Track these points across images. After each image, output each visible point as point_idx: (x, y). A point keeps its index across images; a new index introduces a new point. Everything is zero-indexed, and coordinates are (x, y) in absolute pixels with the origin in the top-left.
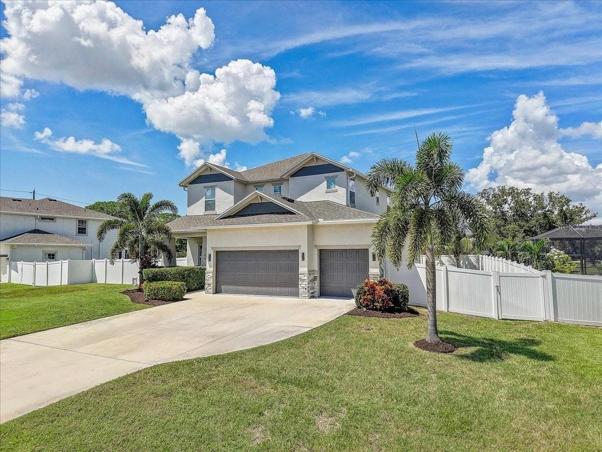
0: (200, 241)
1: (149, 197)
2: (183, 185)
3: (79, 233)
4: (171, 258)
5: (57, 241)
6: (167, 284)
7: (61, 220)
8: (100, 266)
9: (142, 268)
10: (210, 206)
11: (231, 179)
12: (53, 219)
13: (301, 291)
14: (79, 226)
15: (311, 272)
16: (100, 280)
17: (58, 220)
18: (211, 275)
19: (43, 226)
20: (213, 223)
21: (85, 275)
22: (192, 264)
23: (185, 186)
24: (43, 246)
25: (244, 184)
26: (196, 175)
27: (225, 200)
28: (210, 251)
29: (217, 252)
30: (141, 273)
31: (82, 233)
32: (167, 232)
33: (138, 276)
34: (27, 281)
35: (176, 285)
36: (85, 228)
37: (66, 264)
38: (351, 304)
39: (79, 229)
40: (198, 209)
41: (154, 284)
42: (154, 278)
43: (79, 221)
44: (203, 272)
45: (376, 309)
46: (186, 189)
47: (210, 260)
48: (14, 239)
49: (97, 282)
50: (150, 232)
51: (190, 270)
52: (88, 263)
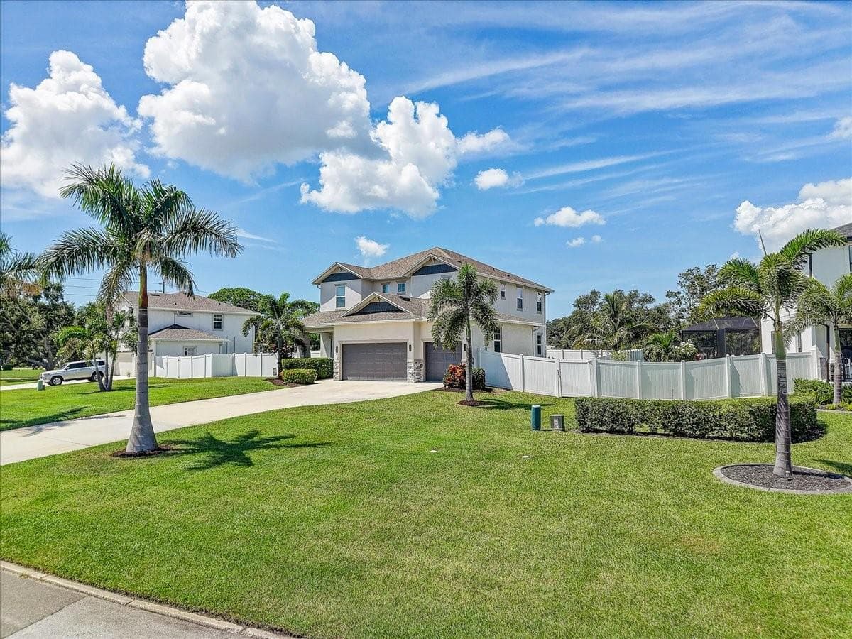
0: (330, 335)
1: (287, 296)
2: (317, 283)
3: (215, 328)
4: (305, 352)
5: (195, 336)
6: (302, 371)
7: (198, 315)
8: (239, 359)
9: (280, 359)
10: (341, 302)
11: (359, 278)
12: (190, 314)
13: (409, 376)
14: (215, 320)
15: (416, 361)
16: (241, 374)
17: (194, 315)
18: (338, 364)
19: (182, 321)
20: (340, 319)
21: (226, 369)
22: (325, 356)
23: (318, 284)
24: (185, 342)
25: (371, 283)
26: (328, 274)
27: (353, 298)
28: (337, 344)
29: (343, 345)
30: (280, 363)
31: (217, 328)
32: (301, 327)
33: (277, 366)
34: (173, 375)
35: (308, 372)
36: (220, 323)
37: (209, 357)
38: (441, 385)
39: (215, 323)
40: (330, 306)
41: (291, 371)
42: (291, 366)
43: (215, 315)
44: (331, 363)
45: (456, 387)
46: (319, 286)
47: (337, 352)
48: (157, 334)
49: (237, 375)
50: (287, 328)
51: (322, 361)
52: (229, 356)
